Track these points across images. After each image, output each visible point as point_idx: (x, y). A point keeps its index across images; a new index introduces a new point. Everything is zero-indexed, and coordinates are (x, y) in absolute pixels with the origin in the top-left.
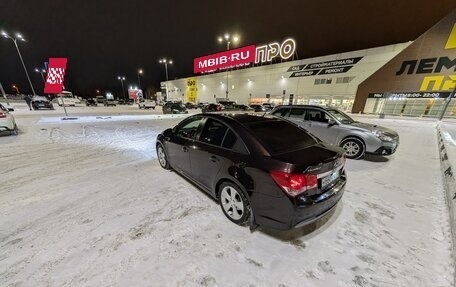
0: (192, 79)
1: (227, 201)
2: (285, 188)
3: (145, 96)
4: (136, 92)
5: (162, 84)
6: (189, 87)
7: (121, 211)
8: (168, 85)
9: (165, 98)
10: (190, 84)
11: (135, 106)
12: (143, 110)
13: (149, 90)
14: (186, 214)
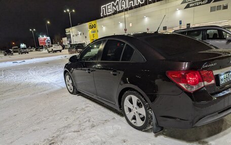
0: (93, 23)
1: (130, 110)
2: (182, 85)
3: (53, 42)
4: (45, 39)
5: (67, 30)
6: (91, 30)
7: (36, 127)
8: (72, 31)
9: (70, 42)
10: (91, 27)
11: (45, 51)
12: (51, 54)
13: (56, 37)
14: (93, 126)
